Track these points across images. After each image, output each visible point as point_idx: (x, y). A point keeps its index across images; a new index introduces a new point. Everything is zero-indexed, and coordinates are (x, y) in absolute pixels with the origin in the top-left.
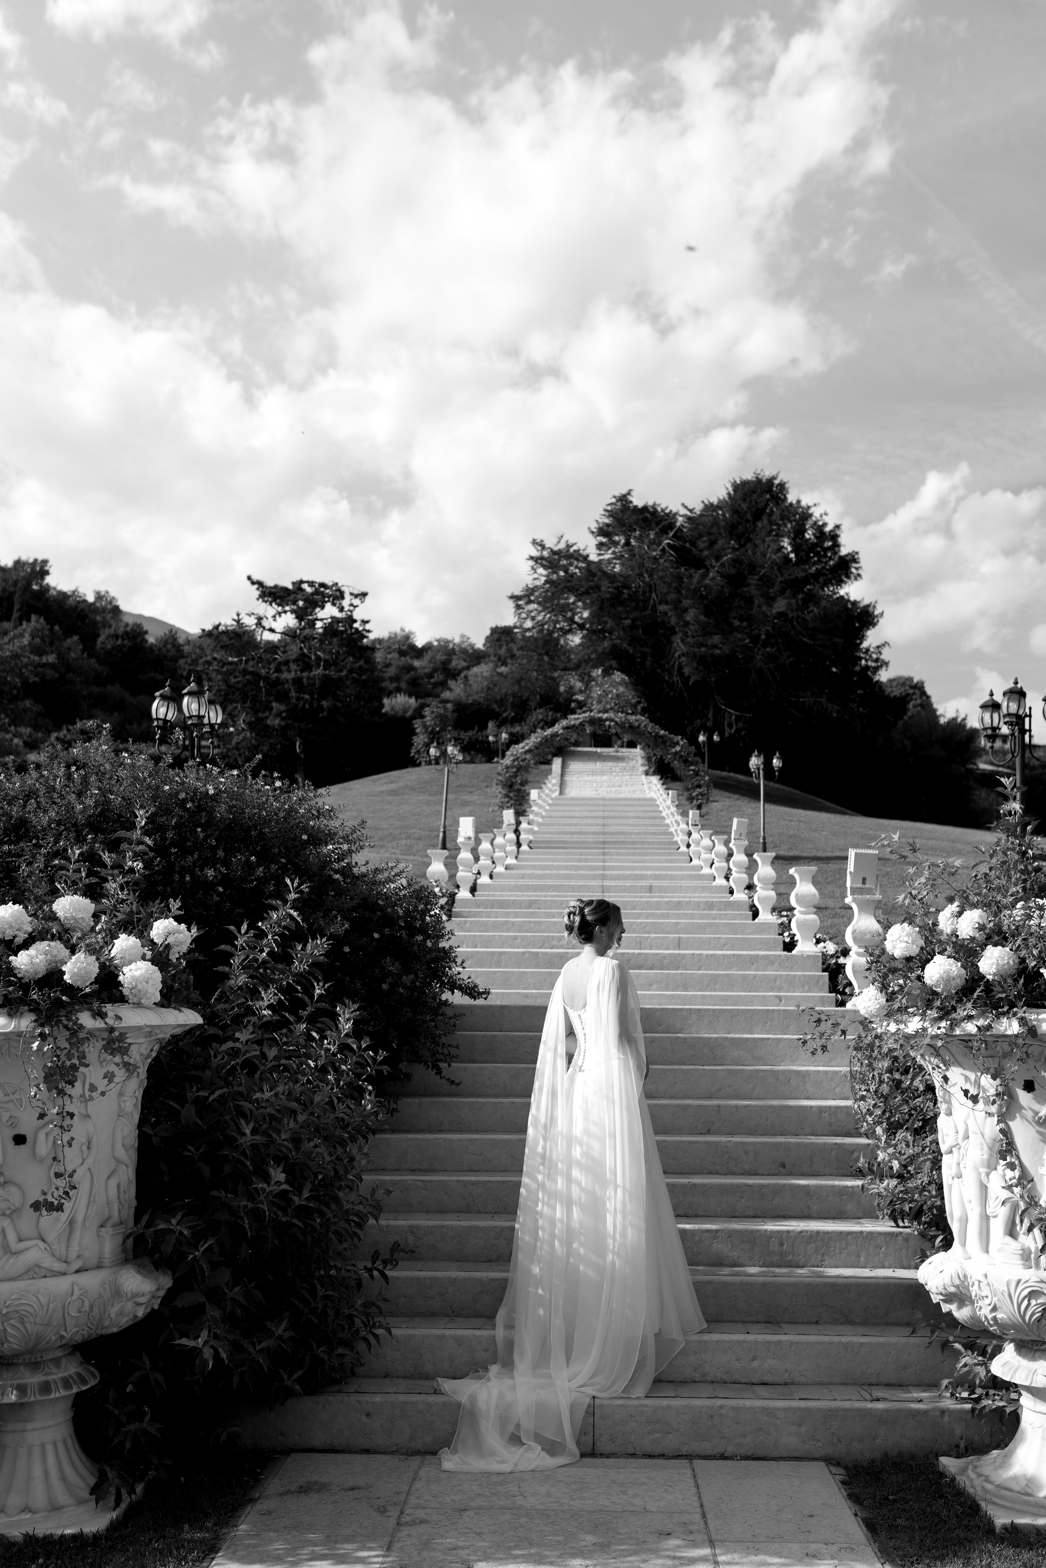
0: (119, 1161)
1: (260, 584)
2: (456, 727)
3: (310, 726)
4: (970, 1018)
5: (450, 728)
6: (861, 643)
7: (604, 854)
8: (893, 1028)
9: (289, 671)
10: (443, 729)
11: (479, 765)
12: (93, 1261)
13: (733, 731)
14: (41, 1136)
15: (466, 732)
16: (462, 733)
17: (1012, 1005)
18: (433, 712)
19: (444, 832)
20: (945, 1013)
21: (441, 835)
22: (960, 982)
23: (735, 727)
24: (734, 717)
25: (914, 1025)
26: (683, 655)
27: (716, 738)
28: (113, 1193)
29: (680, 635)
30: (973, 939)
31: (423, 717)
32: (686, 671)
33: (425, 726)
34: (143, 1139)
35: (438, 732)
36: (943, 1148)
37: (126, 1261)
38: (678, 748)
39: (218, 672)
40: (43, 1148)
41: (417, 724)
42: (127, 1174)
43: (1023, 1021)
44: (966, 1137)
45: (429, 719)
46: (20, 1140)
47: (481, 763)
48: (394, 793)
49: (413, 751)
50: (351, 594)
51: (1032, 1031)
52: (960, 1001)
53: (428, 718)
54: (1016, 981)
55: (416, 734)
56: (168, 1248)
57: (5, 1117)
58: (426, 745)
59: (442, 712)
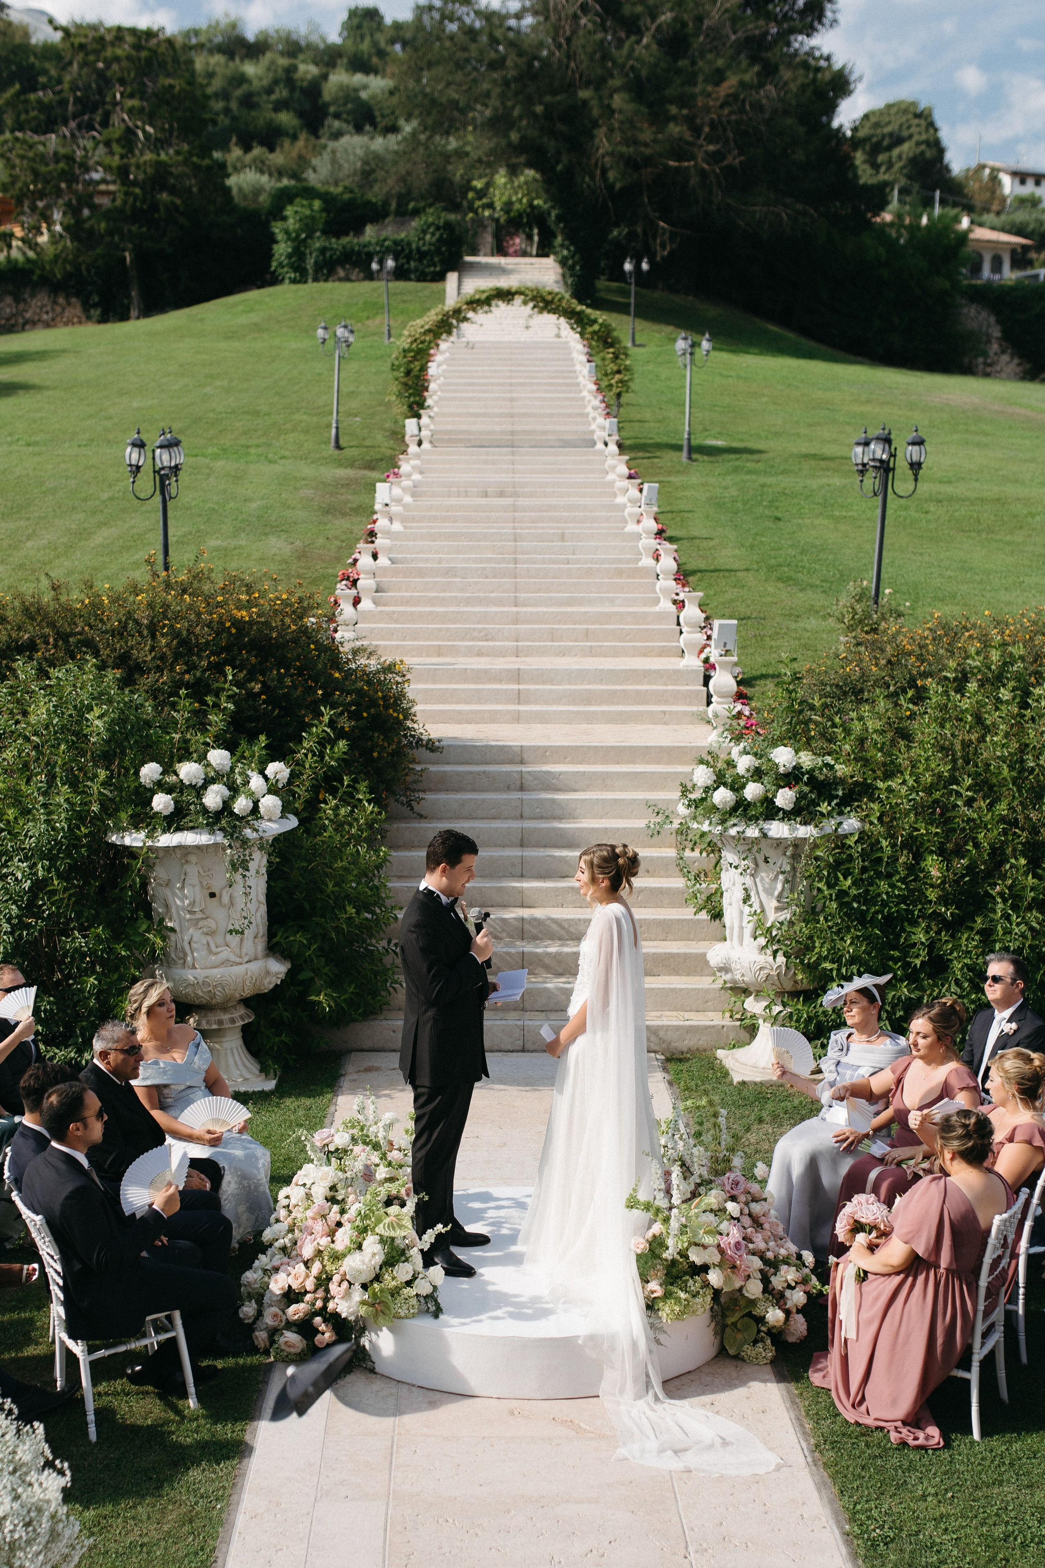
0: (260, 902)
2: (325, 232)
3: (144, 229)
4: (734, 825)
5: (318, 234)
6: (830, 120)
7: (513, 454)
8: (695, 826)
10: (310, 236)
11: (356, 284)
12: (253, 956)
13: (666, 253)
14: (224, 893)
15: (338, 238)
16: (333, 240)
17: (757, 819)
18: (296, 212)
19: (337, 428)
20: (723, 822)
21: (334, 431)
22: (732, 804)
23: (668, 248)
24: (667, 235)
25: (706, 827)
26: (608, 154)
27: (645, 266)
28: (259, 920)
29: (603, 130)
30: (743, 777)
31: (284, 219)
32: (611, 175)
33: (287, 232)
34: (269, 888)
35: (305, 240)
36: (724, 888)
37: (267, 956)
38: (596, 327)
39: (22, 157)
40: (226, 899)
41: (277, 228)
42: (264, 908)
43: (761, 829)
44: (734, 884)
45: (292, 224)
46: (212, 895)
47: (358, 280)
48: (258, 329)
49: (274, 264)
51: (765, 836)
52: (730, 815)
53: (291, 221)
54: (762, 804)
55: (276, 242)
56: (295, 950)
57: (205, 883)
58: (289, 256)
59: (308, 212)
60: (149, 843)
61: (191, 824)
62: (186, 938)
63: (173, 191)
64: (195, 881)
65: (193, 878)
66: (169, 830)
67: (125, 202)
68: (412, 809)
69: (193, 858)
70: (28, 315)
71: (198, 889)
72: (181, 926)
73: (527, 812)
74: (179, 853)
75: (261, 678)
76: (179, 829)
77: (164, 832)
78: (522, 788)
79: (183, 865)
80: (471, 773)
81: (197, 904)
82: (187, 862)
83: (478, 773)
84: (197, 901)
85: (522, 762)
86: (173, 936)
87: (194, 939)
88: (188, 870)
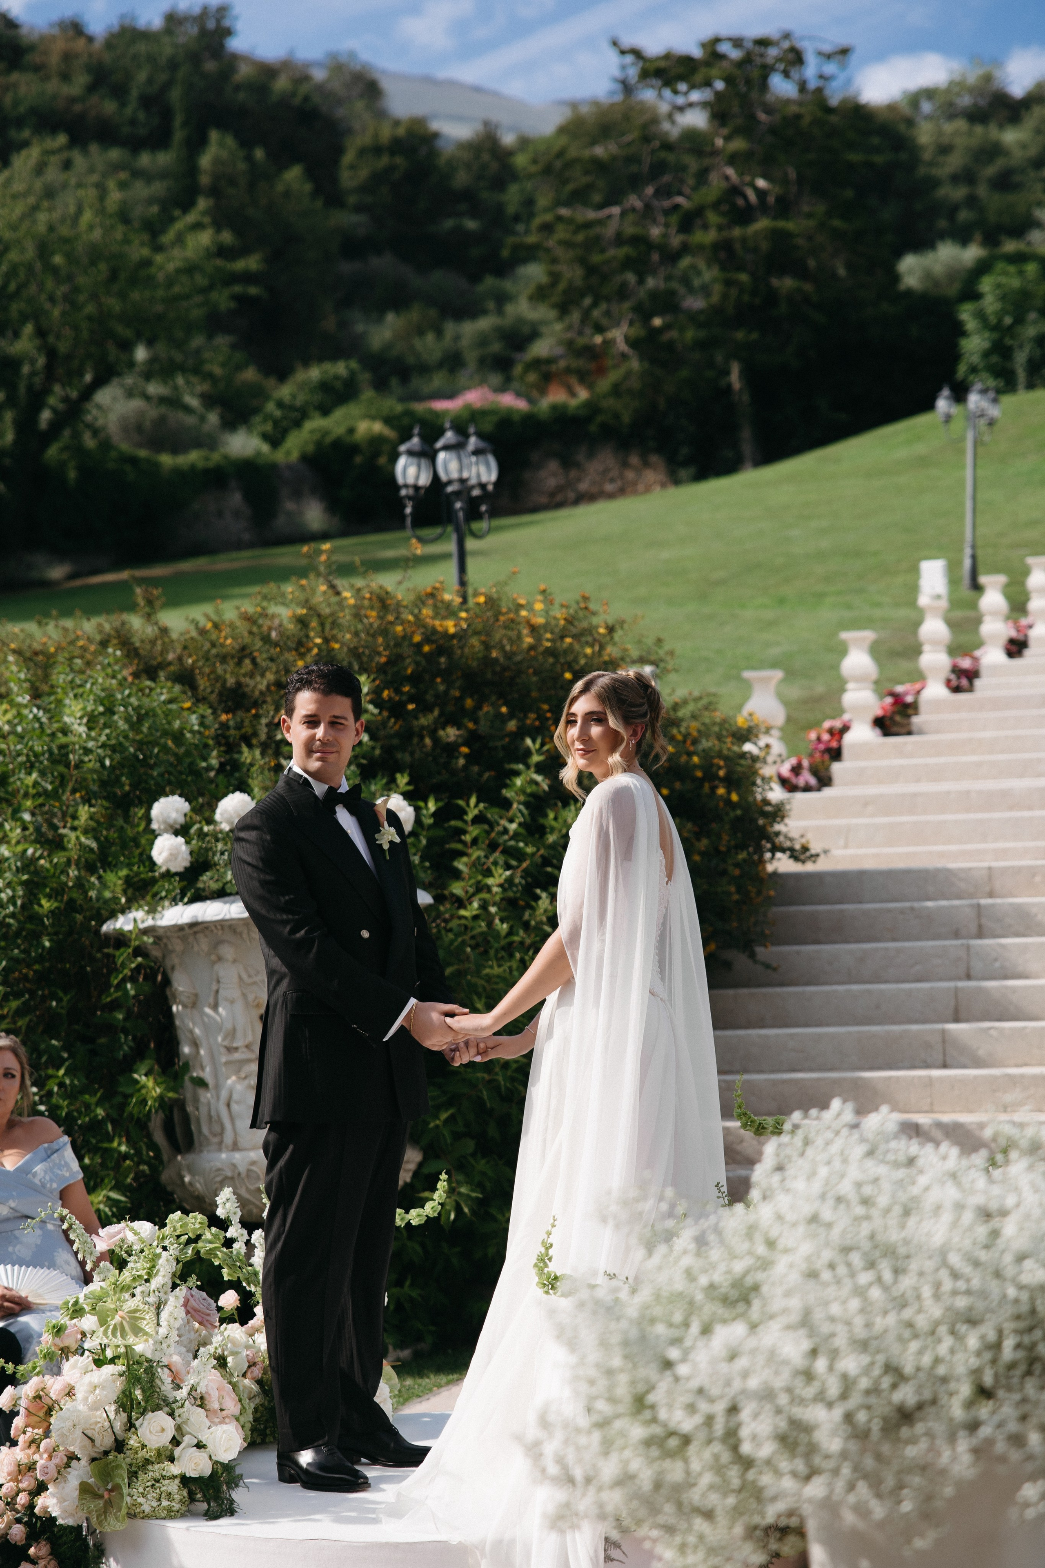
1: (637, 53)
3: (757, 336)
5: (1034, 316)
9: (705, 227)
10: (1019, 320)
18: (999, 286)
19: (974, 556)
21: (968, 562)
31: (979, 297)
33: (981, 316)
35: (1011, 327)
39: (568, 244)
41: (966, 314)
45: (990, 303)
48: (923, 462)
49: (962, 365)
50: (820, 54)
53: (990, 299)
55: (966, 335)
57: (251, 997)
58: (986, 354)
59: (1015, 283)
60: (150, 922)
61: (214, 886)
62: (224, 1094)
63: (802, 273)
64: (236, 993)
65: (230, 990)
66: (181, 900)
67: (725, 296)
68: (752, 955)
69: (227, 951)
70: (583, 486)
71: (239, 1007)
72: (215, 1073)
73: (977, 966)
74: (204, 944)
75: (471, 725)
76: (198, 898)
77: (175, 901)
78: (980, 935)
79: (213, 963)
80: (889, 911)
81: (239, 1034)
82: (220, 959)
83: (902, 911)
84: (239, 1028)
85: (991, 895)
86: (206, 1096)
87: (235, 1097)
88: (222, 973)
